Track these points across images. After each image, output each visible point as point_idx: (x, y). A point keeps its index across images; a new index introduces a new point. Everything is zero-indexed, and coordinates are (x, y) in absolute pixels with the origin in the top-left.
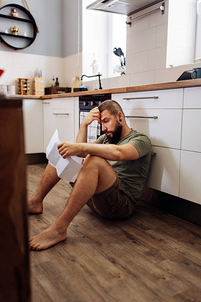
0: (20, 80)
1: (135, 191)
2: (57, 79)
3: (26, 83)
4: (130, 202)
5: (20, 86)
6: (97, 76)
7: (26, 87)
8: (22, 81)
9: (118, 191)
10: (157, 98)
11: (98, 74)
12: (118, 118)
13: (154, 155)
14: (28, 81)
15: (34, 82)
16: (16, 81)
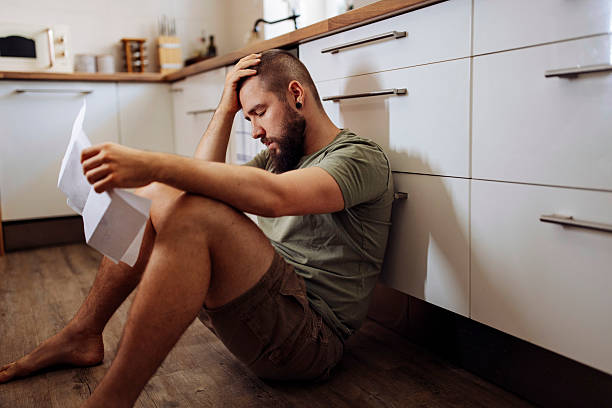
0: (124, 42)
1: (342, 299)
2: (212, 38)
3: (139, 50)
4: (327, 332)
5: (125, 58)
6: (290, 18)
7: (139, 59)
8: (129, 44)
9: (279, 298)
10: (404, 35)
11: (291, 15)
12: (290, 99)
13: (401, 201)
14: (144, 45)
15: (157, 47)
16: (117, 47)
